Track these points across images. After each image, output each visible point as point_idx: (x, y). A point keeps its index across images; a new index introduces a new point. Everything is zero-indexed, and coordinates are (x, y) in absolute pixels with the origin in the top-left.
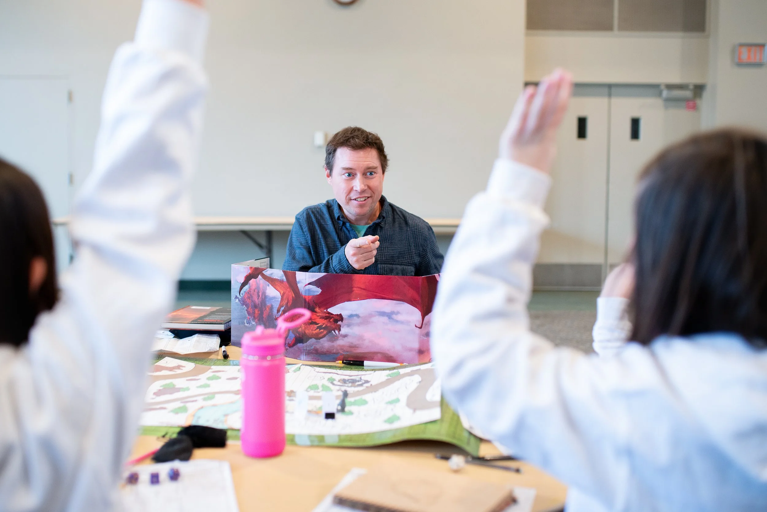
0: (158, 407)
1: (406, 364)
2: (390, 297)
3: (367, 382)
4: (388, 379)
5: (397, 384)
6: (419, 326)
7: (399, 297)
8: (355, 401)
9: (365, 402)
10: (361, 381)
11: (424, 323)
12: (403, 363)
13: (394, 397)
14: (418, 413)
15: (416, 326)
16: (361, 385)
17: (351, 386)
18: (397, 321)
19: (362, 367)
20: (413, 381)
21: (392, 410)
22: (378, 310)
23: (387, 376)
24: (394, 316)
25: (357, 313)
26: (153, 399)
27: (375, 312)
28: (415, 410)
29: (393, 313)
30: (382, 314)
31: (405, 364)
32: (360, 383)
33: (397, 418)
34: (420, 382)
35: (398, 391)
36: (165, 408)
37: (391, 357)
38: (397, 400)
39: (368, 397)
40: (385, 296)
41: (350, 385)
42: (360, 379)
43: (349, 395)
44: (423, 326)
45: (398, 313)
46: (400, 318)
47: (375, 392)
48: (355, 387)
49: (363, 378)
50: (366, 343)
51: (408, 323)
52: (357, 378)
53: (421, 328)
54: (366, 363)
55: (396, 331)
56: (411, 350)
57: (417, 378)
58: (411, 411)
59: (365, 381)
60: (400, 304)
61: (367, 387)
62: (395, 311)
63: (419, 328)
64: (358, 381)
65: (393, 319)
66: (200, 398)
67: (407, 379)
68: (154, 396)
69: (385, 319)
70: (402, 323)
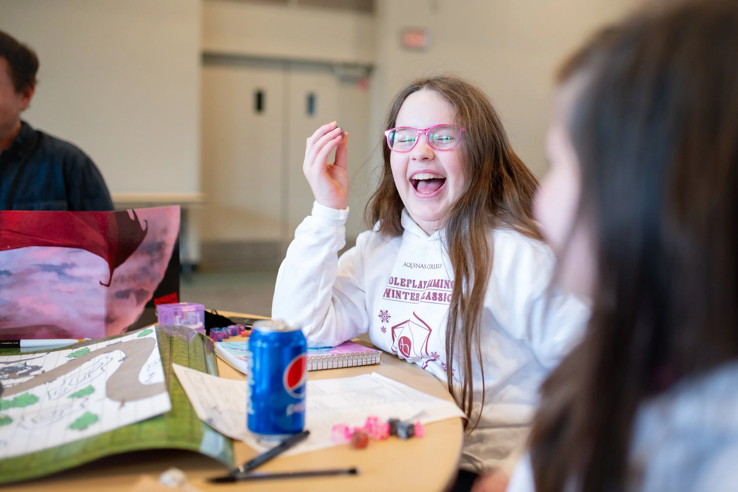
1: (88, 339)
2: (60, 243)
3: (36, 368)
4: (70, 360)
5: (87, 366)
6: (106, 283)
7: (74, 243)
8: (16, 399)
9: (34, 399)
10: (26, 369)
11: (113, 278)
12: (83, 338)
13: (83, 386)
14: (129, 405)
15: (101, 283)
16: (27, 374)
17: (9, 378)
18: (72, 278)
19: (18, 349)
20: (112, 359)
21: (82, 406)
22: (42, 263)
23: (69, 356)
24: (68, 271)
25: (7, 268)
27: (36, 265)
28: (123, 402)
29: (65, 266)
30: (47, 268)
31: (85, 339)
32: (25, 371)
33: (95, 419)
34: (124, 359)
35: (89, 376)
37: (63, 331)
38: (91, 390)
39: (39, 391)
40: (52, 241)
41: (7, 375)
42: (23, 366)
43: (5, 392)
44: (112, 282)
45: (73, 265)
46: (76, 272)
47: (50, 382)
48: (15, 378)
49: (29, 363)
50: (23, 312)
51: (88, 279)
52: (20, 365)
53: (108, 285)
54: (24, 343)
55: (70, 293)
56: (94, 318)
57: (118, 355)
58: (117, 404)
59: (32, 367)
60: (75, 252)
61: (36, 376)
62: (69, 262)
63: (105, 285)
64: (21, 369)
65: (64, 274)
67: (102, 358)
69: (52, 276)
70: (80, 279)
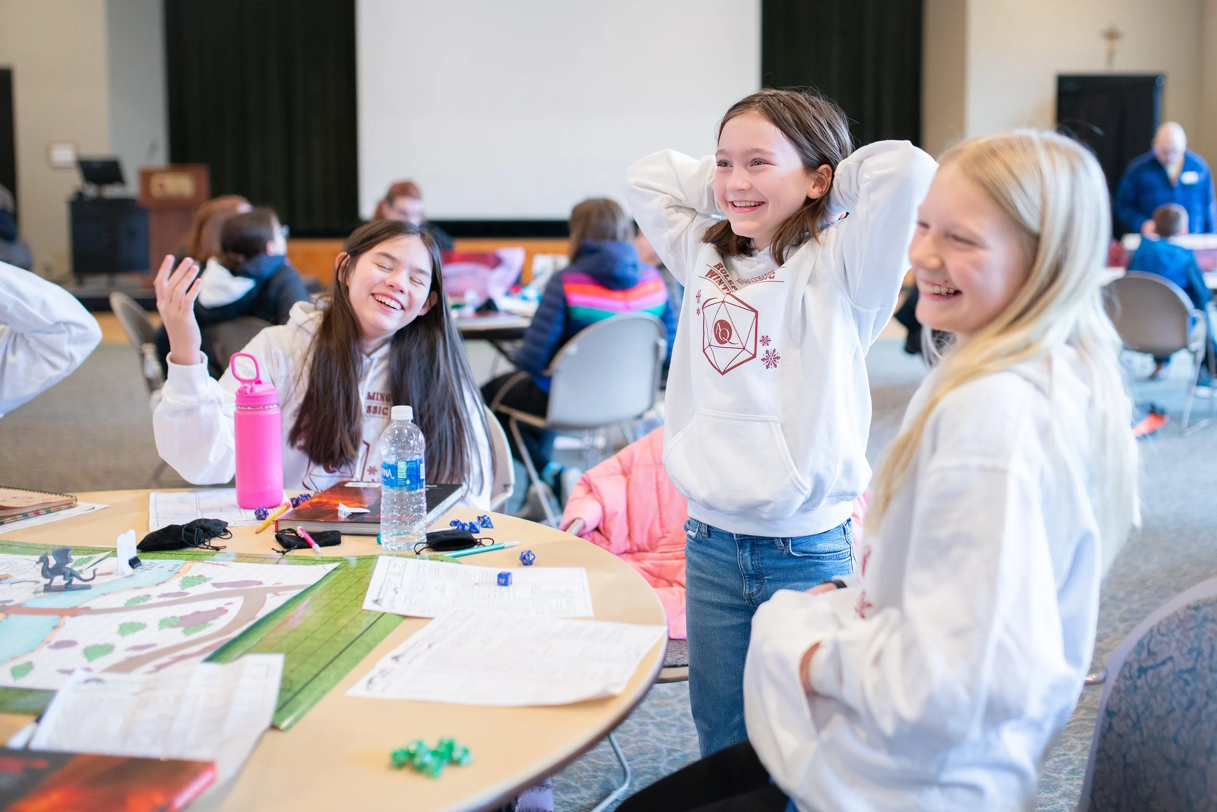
0: (225, 589)
26: (230, 604)
36: (215, 585)
66: (155, 600)
68: (227, 607)
